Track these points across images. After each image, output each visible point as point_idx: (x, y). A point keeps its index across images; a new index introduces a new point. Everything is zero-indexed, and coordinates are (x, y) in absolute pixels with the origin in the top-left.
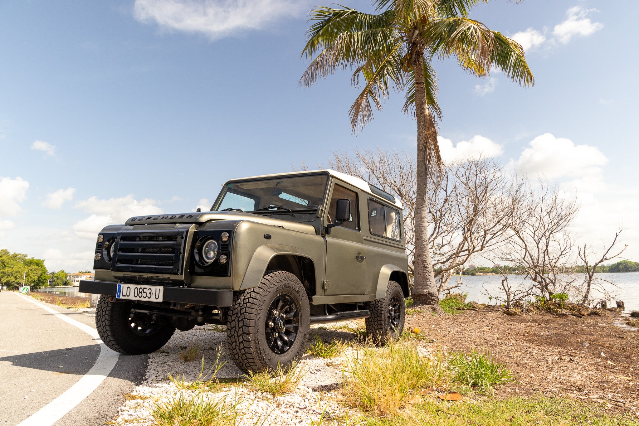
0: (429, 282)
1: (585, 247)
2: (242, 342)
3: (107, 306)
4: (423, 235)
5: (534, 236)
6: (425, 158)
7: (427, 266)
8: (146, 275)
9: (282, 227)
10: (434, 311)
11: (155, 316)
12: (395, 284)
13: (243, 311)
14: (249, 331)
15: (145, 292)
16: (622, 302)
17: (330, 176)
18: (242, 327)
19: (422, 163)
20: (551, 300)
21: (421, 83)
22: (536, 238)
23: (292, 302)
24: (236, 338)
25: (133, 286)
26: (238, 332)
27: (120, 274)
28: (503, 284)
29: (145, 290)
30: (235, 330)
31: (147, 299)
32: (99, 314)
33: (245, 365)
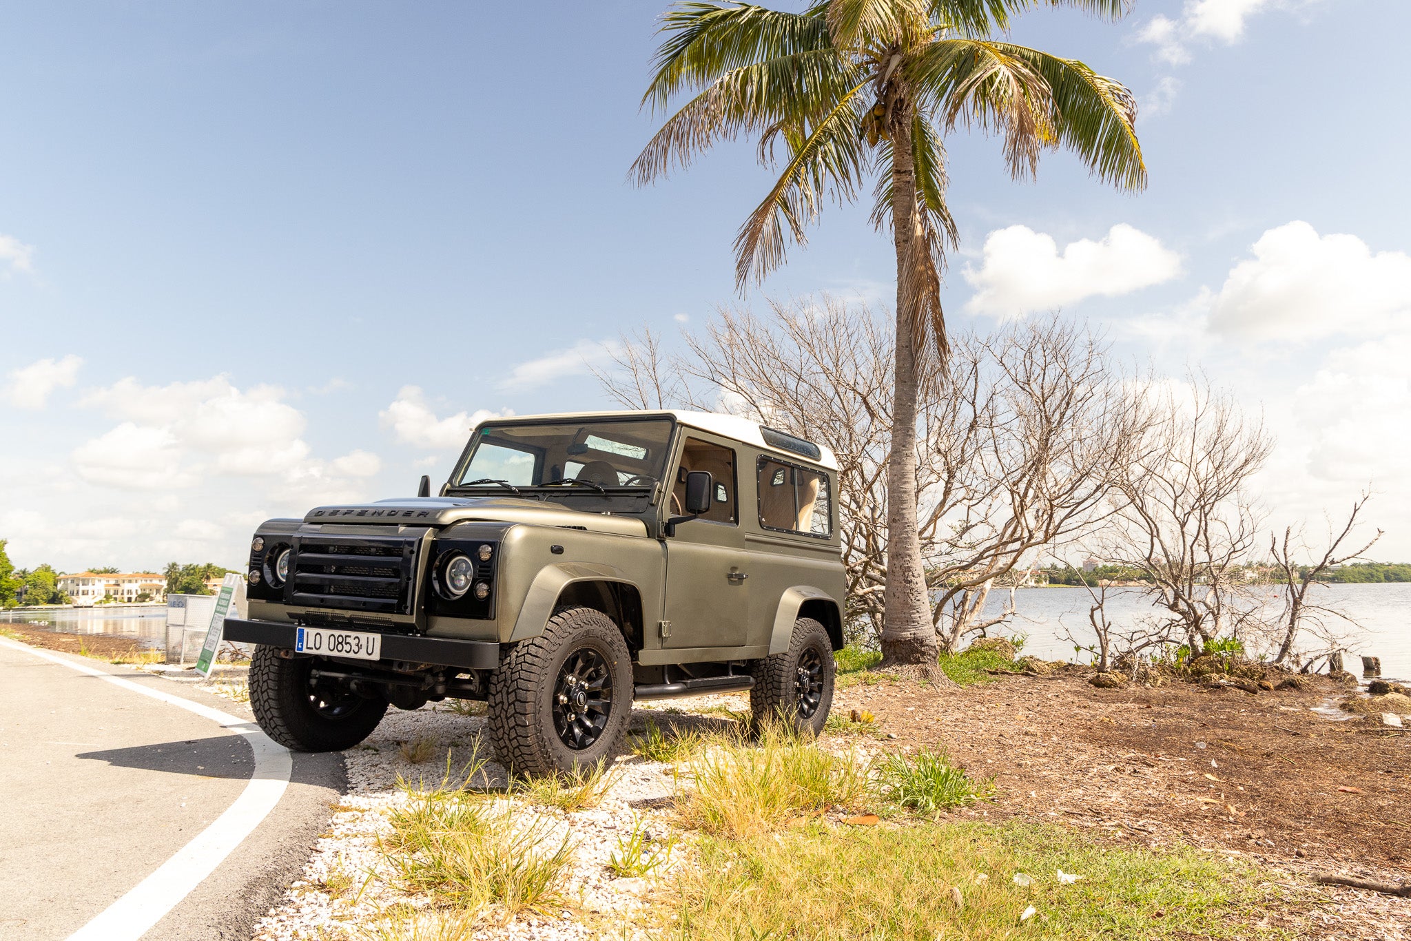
0: (917, 615)
1: (1287, 534)
2: (513, 727)
3: (271, 664)
4: (904, 511)
5: (1175, 507)
6: (913, 339)
7: (913, 578)
8: (348, 614)
9: (585, 529)
10: (926, 677)
11: (356, 684)
12: (810, 623)
13: (516, 676)
14: (526, 710)
15: (348, 643)
16: (1376, 659)
17: (679, 423)
18: (513, 703)
19: (906, 352)
20: (1207, 652)
21: (905, 172)
22: (1178, 511)
23: (600, 660)
24: (504, 720)
25: (325, 633)
26: (506, 712)
27: (301, 610)
28: (1092, 617)
29: (348, 640)
30: (502, 708)
31: (352, 655)
32: (255, 678)
33: (519, 766)
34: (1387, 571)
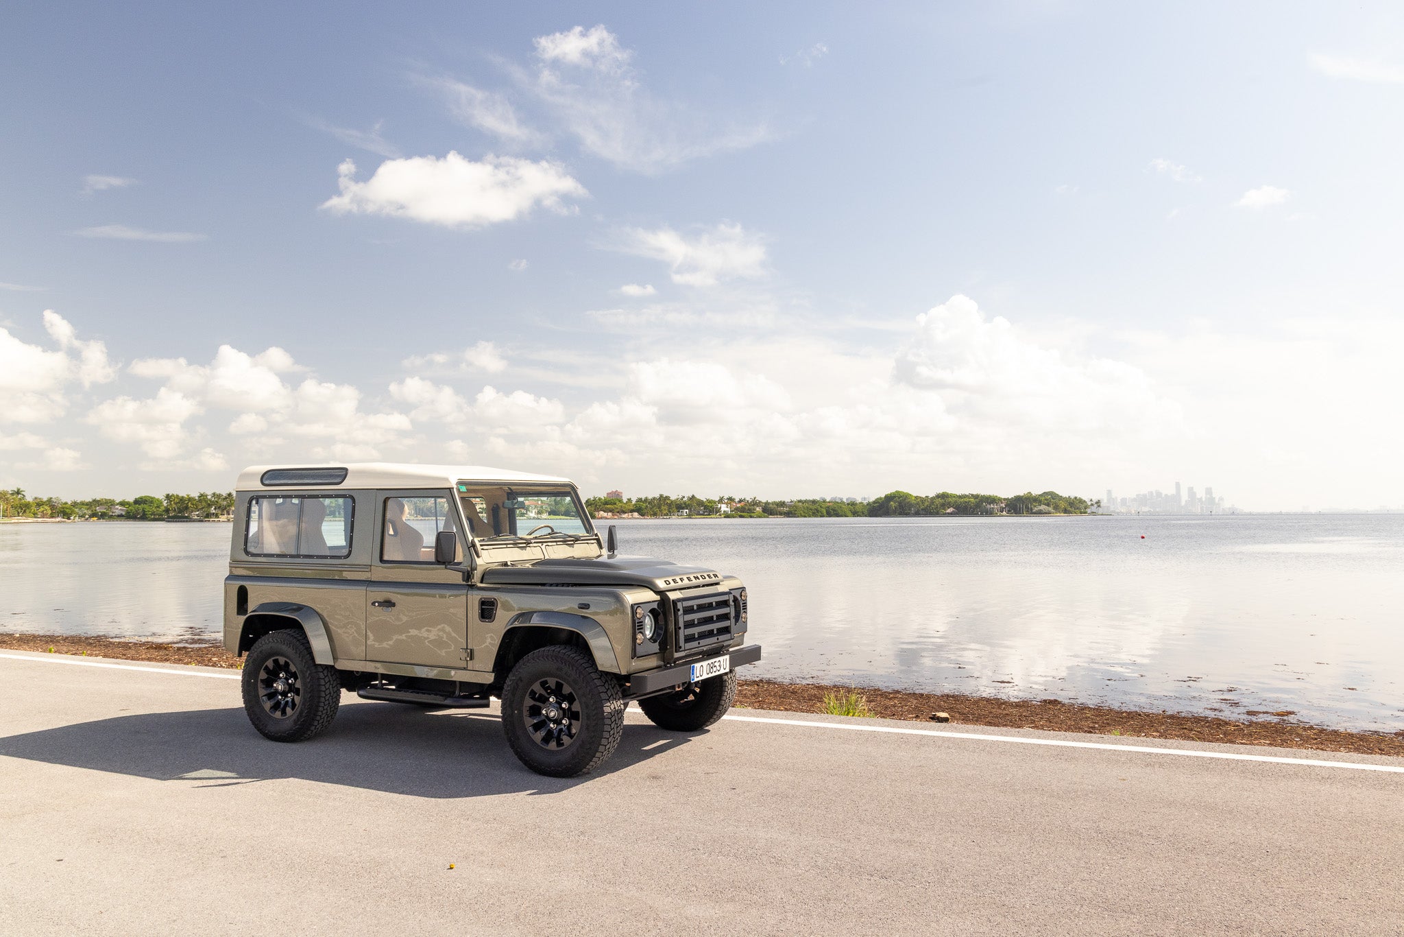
15: (715, 666)
31: (717, 673)
34: (828, 507)
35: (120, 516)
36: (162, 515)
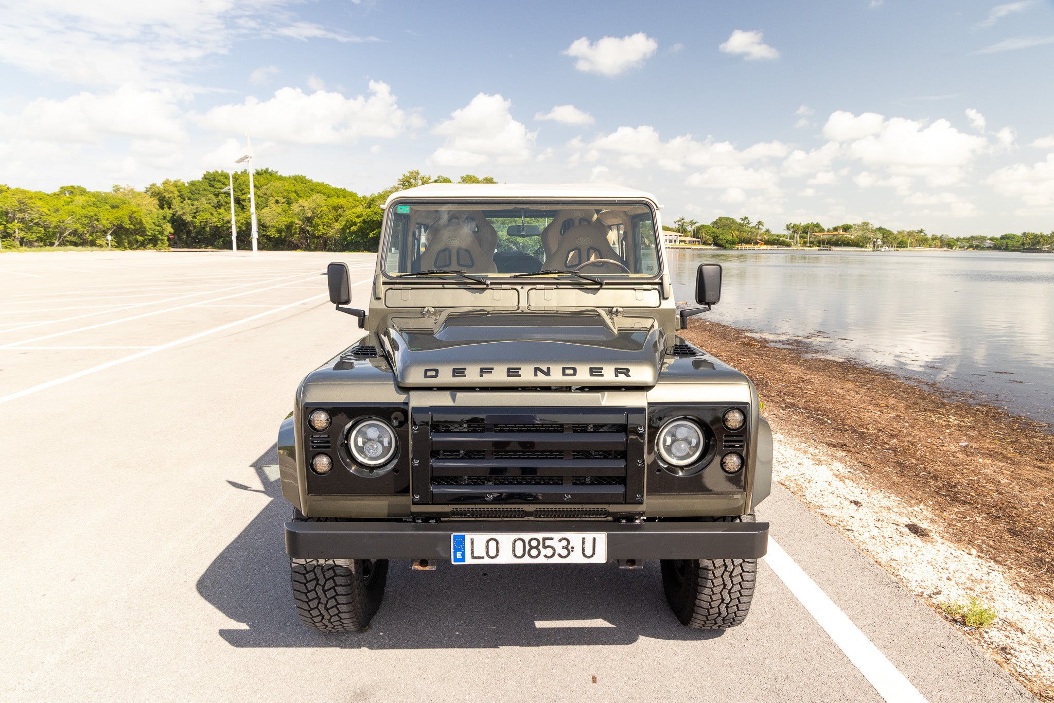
8: (530, 508)
15: (549, 547)
29: (548, 543)
31: (556, 560)
35: (989, 248)
36: (1019, 247)
